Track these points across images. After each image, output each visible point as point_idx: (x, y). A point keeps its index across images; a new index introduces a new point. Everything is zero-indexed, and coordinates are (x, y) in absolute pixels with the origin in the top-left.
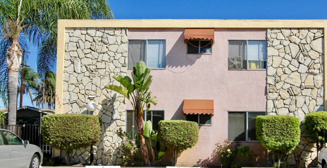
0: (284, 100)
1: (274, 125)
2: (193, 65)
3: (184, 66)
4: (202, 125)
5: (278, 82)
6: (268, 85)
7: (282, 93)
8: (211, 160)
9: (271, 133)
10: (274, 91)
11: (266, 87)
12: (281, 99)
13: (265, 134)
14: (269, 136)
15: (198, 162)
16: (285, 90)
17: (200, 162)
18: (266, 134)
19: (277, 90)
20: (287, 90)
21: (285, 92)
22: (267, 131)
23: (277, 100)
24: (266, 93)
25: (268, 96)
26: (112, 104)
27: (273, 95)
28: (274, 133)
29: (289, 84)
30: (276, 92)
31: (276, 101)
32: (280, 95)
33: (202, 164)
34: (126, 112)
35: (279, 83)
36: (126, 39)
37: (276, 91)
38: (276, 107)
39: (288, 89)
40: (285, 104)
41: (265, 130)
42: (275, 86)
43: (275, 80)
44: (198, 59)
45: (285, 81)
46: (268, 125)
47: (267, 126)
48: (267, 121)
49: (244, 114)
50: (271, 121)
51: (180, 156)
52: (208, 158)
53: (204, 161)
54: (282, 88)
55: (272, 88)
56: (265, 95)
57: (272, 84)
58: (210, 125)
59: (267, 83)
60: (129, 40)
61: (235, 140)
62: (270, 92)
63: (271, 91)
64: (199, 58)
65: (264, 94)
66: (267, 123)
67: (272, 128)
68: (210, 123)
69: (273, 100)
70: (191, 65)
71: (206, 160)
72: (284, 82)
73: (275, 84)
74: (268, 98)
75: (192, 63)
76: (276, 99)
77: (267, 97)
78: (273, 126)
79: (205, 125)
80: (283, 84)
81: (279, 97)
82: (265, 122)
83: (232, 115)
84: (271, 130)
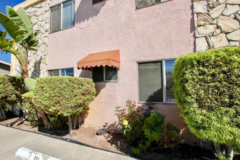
0: (227, 33)
1: (224, 72)
2: (97, 16)
3: (91, 18)
4: (107, 82)
5: (213, 7)
6: (195, 15)
7: (223, 23)
8: (118, 125)
9: (216, 100)
10: (208, 23)
11: (192, 20)
12: (221, 33)
13: (194, 101)
14: (210, 109)
15: (105, 126)
16: (229, 16)
17: (107, 126)
18: (199, 101)
19: (213, 19)
20: (233, 16)
21: (229, 20)
22: (202, 92)
23: (213, 35)
24: (193, 29)
25: (196, 32)
26: (39, 66)
27: (206, 29)
28: (227, 100)
29: (237, 6)
30: (211, 24)
31: (212, 38)
32: (218, 27)
33: (108, 128)
34: (48, 72)
35: (215, 9)
36: (48, 8)
37: (211, 22)
38: (213, 47)
39: (235, 13)
40: (229, 41)
41: (194, 87)
42: (209, 15)
43: (208, 4)
44: (102, 8)
45: (227, 2)
46: (203, 73)
47: (201, 77)
48: (198, 62)
49: (160, 63)
50: (215, 62)
51: (87, 116)
52: (115, 122)
53: (111, 125)
54: (222, 15)
55: (204, 18)
56: (191, 32)
57: (203, 11)
58: (116, 81)
59: (193, 14)
60: (50, 8)
61: (147, 101)
62: (199, 26)
63: (202, 23)
64: (103, 5)
65: (190, 30)
66: (201, 68)
67: (220, 82)
68: (116, 78)
69: (205, 37)
70: (96, 15)
71: (113, 125)
72: (226, 4)
73: (208, 11)
74: (197, 35)
75: (96, 12)
76: (211, 34)
77: (194, 34)
78: (222, 75)
79: (111, 81)
80: (224, 7)
81: (218, 31)
82: (193, 66)
83: (143, 67)
84: (216, 87)
